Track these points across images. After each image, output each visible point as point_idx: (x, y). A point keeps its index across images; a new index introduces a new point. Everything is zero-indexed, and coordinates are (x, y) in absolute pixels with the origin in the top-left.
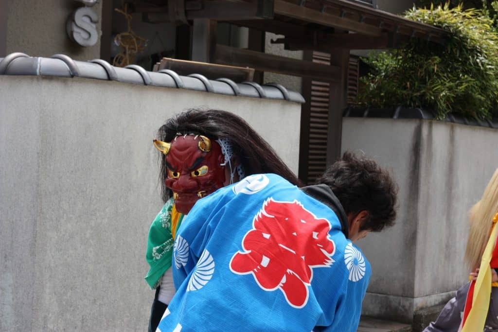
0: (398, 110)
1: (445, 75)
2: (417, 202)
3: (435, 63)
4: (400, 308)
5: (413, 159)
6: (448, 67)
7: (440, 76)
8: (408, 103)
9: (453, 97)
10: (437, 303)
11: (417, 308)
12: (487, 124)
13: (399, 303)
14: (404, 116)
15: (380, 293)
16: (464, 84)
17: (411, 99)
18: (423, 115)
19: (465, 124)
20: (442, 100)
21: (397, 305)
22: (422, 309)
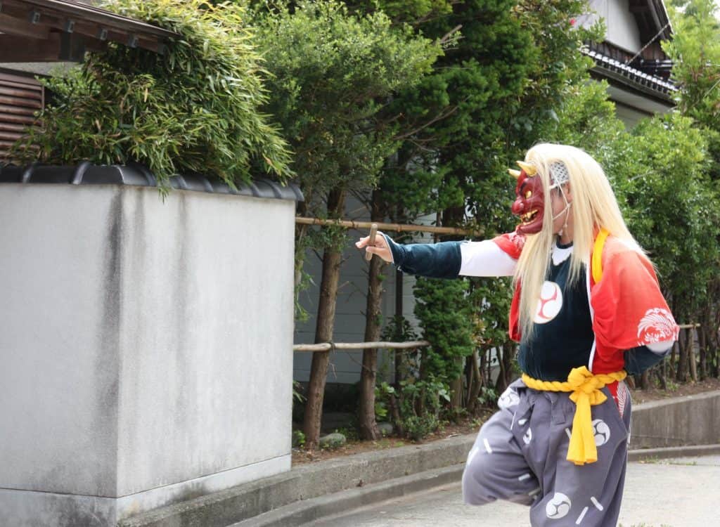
0: (82, 169)
1: (167, 107)
2: (118, 330)
3: (146, 88)
4: (94, 516)
5: (110, 254)
6: (171, 93)
7: (156, 108)
8: (101, 157)
9: (178, 146)
10: (163, 502)
11: (123, 515)
12: (249, 192)
13: (92, 509)
14: (92, 179)
15: (57, 493)
16: (200, 123)
17: (107, 150)
18: (123, 178)
19: (207, 191)
20: (160, 152)
21: (87, 511)
22: (132, 515)
